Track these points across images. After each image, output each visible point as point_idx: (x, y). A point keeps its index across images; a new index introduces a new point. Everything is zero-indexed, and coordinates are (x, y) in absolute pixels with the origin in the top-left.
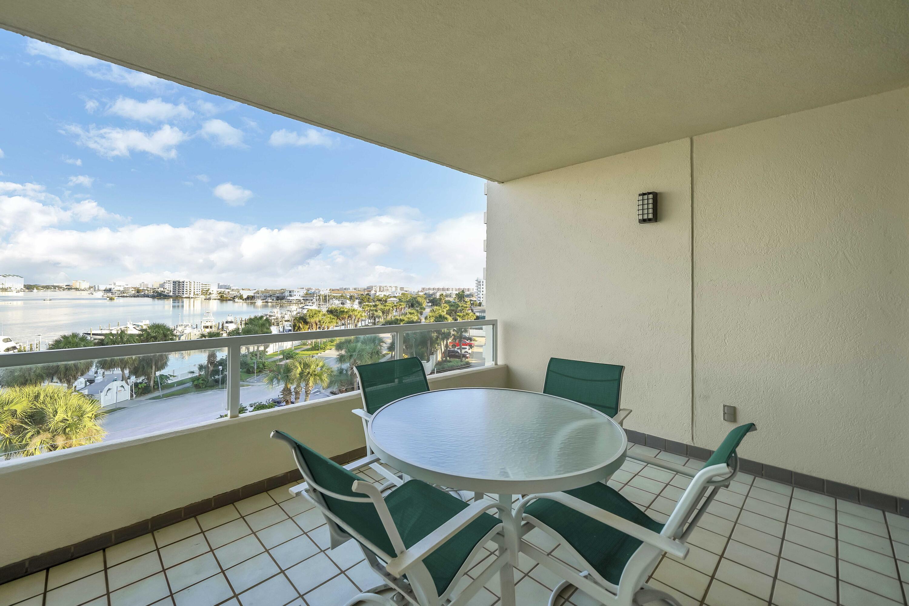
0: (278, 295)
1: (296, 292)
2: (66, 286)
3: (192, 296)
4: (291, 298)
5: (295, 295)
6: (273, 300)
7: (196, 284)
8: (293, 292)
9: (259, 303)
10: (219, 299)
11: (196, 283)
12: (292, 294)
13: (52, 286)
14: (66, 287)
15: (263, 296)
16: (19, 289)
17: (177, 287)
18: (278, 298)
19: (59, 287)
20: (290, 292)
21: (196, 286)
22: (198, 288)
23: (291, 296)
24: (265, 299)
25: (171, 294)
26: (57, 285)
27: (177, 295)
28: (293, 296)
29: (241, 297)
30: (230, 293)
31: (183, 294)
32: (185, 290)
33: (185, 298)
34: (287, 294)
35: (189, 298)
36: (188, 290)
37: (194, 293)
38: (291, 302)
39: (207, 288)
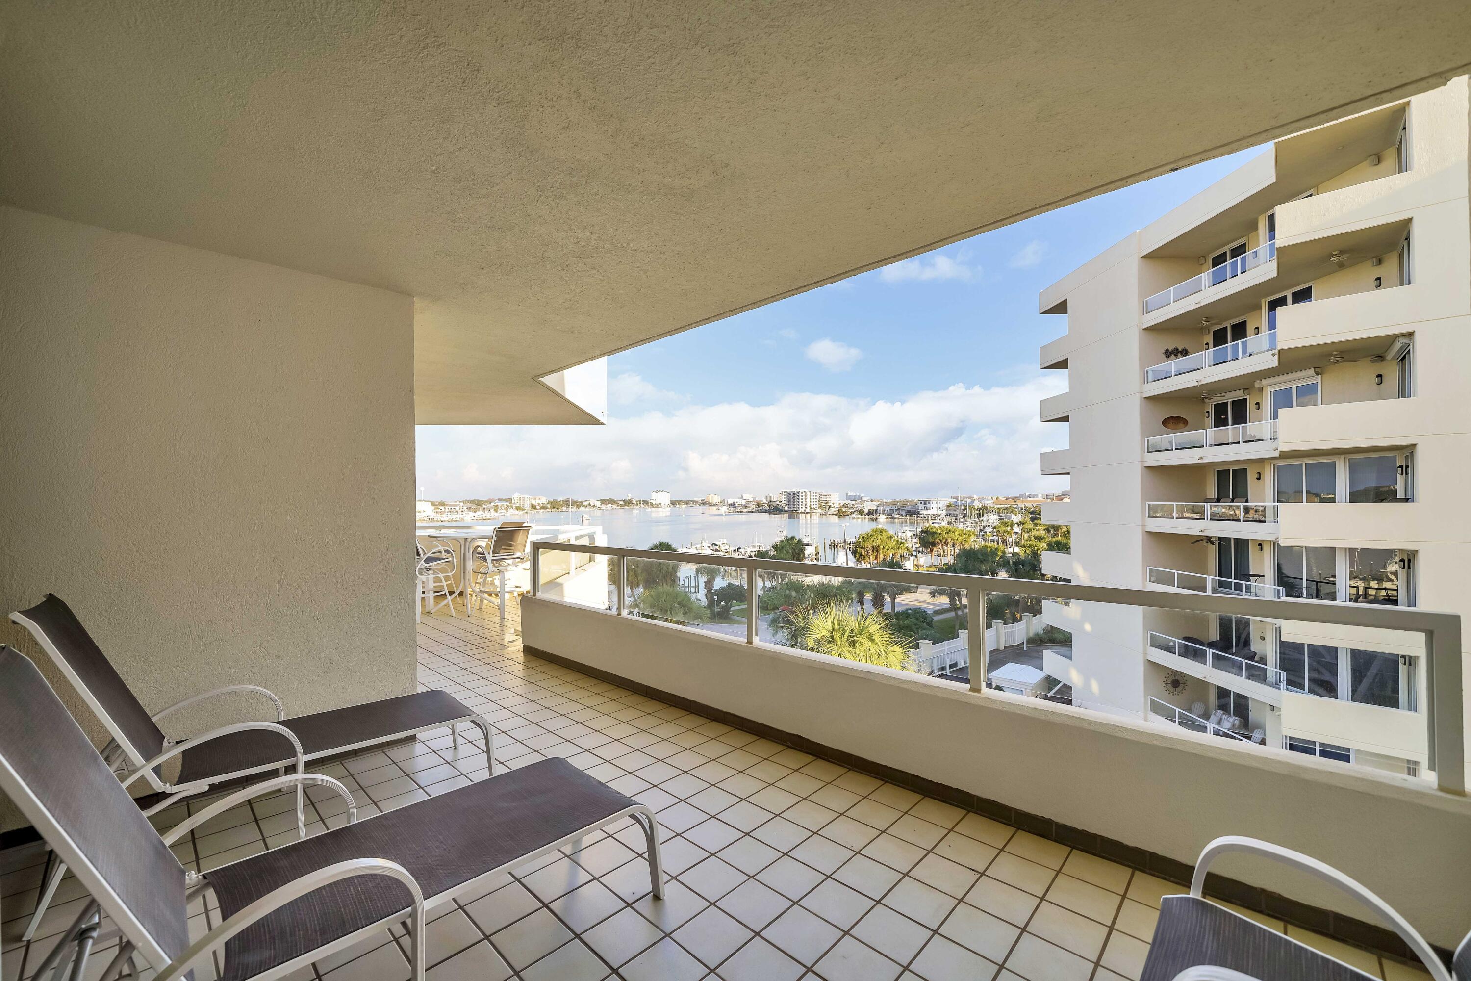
0: (909, 508)
1: (934, 502)
2: (702, 500)
3: (808, 510)
4: (925, 512)
5: (932, 508)
6: (902, 514)
7: (812, 495)
8: (929, 503)
9: (882, 518)
10: (836, 515)
11: (812, 493)
12: (928, 506)
13: (691, 501)
14: (701, 502)
15: (888, 509)
16: (667, 505)
17: (792, 500)
18: (909, 513)
19: (697, 502)
20: (925, 503)
21: (812, 498)
22: (815, 500)
23: (926, 509)
24: (891, 514)
25: (786, 508)
26: (695, 499)
27: (792, 509)
28: (930, 509)
29: (861, 512)
30: (856, 506)
31: (799, 508)
32: (800, 503)
33: (802, 512)
34: (921, 506)
35: (804, 513)
36: (804, 503)
37: (810, 506)
38: (925, 518)
39: (827, 499)
